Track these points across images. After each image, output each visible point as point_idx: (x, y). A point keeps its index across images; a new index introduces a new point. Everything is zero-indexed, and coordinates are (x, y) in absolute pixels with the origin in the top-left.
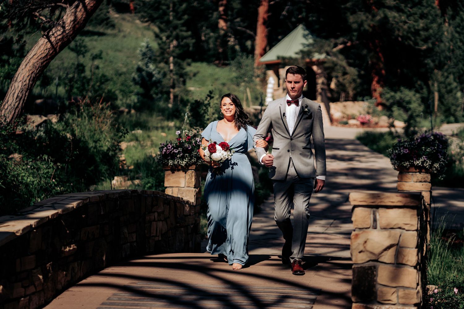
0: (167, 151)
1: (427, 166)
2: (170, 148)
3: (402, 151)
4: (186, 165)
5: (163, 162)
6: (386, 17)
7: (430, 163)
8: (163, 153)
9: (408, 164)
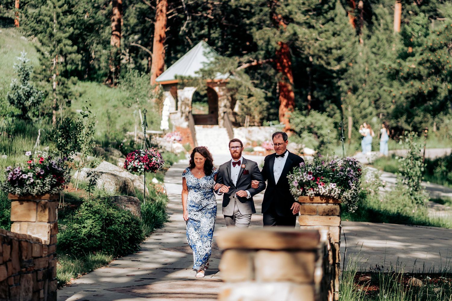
0: (14, 176)
1: (335, 195)
2: (18, 172)
3: (305, 177)
4: (37, 194)
5: (8, 190)
6: (295, 34)
7: (339, 192)
8: (9, 179)
9: (313, 193)
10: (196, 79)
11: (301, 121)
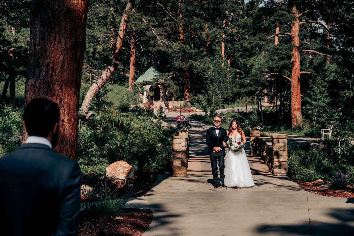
10: (151, 82)
11: (194, 98)
